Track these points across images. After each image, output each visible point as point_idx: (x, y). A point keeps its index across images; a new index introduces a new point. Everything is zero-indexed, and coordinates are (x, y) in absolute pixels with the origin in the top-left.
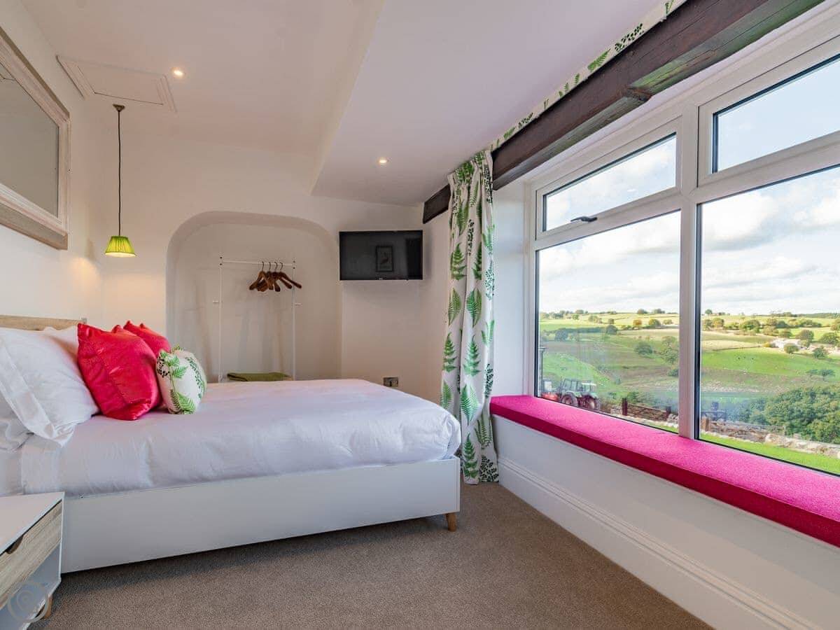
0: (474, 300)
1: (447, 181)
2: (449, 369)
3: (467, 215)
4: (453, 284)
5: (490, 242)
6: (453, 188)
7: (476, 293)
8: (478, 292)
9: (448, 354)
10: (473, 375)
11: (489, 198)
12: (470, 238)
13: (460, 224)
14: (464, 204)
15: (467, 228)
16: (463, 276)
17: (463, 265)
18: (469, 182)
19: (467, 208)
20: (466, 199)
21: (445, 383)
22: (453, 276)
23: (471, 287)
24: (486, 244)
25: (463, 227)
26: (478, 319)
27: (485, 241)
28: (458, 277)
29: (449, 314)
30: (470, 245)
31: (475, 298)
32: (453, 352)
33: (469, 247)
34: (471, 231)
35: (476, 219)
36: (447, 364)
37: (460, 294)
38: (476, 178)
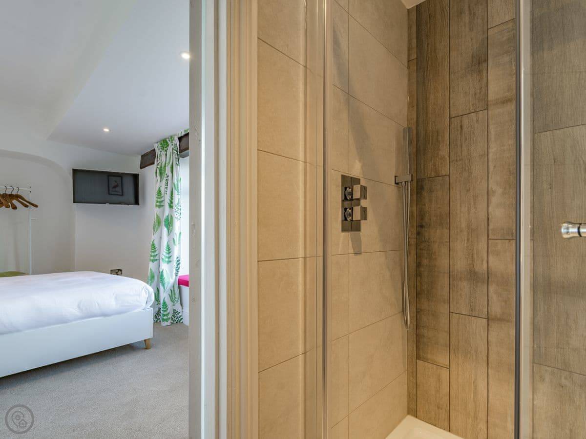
0: (168, 220)
1: (154, 146)
2: (153, 261)
3: (165, 171)
4: (157, 210)
5: (178, 188)
6: (157, 152)
7: (169, 216)
8: (171, 216)
9: (153, 252)
10: (168, 264)
11: (178, 163)
12: (167, 184)
13: (161, 175)
14: (163, 163)
15: (165, 179)
16: (163, 206)
17: (162, 200)
18: (166, 151)
19: (165, 166)
20: (165, 161)
21: (151, 269)
22: (156, 206)
23: (167, 213)
24: (175, 189)
25: (163, 177)
26: (171, 232)
27: (175, 187)
28: (160, 206)
29: (154, 229)
30: (167, 188)
31: (169, 219)
32: (156, 251)
33: (166, 190)
34: (167, 180)
35: (170, 174)
36: (152, 258)
37: (161, 217)
38: (170, 149)
